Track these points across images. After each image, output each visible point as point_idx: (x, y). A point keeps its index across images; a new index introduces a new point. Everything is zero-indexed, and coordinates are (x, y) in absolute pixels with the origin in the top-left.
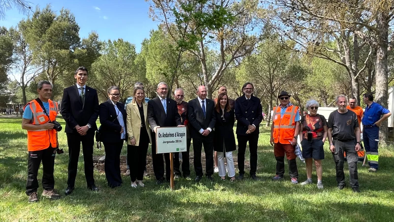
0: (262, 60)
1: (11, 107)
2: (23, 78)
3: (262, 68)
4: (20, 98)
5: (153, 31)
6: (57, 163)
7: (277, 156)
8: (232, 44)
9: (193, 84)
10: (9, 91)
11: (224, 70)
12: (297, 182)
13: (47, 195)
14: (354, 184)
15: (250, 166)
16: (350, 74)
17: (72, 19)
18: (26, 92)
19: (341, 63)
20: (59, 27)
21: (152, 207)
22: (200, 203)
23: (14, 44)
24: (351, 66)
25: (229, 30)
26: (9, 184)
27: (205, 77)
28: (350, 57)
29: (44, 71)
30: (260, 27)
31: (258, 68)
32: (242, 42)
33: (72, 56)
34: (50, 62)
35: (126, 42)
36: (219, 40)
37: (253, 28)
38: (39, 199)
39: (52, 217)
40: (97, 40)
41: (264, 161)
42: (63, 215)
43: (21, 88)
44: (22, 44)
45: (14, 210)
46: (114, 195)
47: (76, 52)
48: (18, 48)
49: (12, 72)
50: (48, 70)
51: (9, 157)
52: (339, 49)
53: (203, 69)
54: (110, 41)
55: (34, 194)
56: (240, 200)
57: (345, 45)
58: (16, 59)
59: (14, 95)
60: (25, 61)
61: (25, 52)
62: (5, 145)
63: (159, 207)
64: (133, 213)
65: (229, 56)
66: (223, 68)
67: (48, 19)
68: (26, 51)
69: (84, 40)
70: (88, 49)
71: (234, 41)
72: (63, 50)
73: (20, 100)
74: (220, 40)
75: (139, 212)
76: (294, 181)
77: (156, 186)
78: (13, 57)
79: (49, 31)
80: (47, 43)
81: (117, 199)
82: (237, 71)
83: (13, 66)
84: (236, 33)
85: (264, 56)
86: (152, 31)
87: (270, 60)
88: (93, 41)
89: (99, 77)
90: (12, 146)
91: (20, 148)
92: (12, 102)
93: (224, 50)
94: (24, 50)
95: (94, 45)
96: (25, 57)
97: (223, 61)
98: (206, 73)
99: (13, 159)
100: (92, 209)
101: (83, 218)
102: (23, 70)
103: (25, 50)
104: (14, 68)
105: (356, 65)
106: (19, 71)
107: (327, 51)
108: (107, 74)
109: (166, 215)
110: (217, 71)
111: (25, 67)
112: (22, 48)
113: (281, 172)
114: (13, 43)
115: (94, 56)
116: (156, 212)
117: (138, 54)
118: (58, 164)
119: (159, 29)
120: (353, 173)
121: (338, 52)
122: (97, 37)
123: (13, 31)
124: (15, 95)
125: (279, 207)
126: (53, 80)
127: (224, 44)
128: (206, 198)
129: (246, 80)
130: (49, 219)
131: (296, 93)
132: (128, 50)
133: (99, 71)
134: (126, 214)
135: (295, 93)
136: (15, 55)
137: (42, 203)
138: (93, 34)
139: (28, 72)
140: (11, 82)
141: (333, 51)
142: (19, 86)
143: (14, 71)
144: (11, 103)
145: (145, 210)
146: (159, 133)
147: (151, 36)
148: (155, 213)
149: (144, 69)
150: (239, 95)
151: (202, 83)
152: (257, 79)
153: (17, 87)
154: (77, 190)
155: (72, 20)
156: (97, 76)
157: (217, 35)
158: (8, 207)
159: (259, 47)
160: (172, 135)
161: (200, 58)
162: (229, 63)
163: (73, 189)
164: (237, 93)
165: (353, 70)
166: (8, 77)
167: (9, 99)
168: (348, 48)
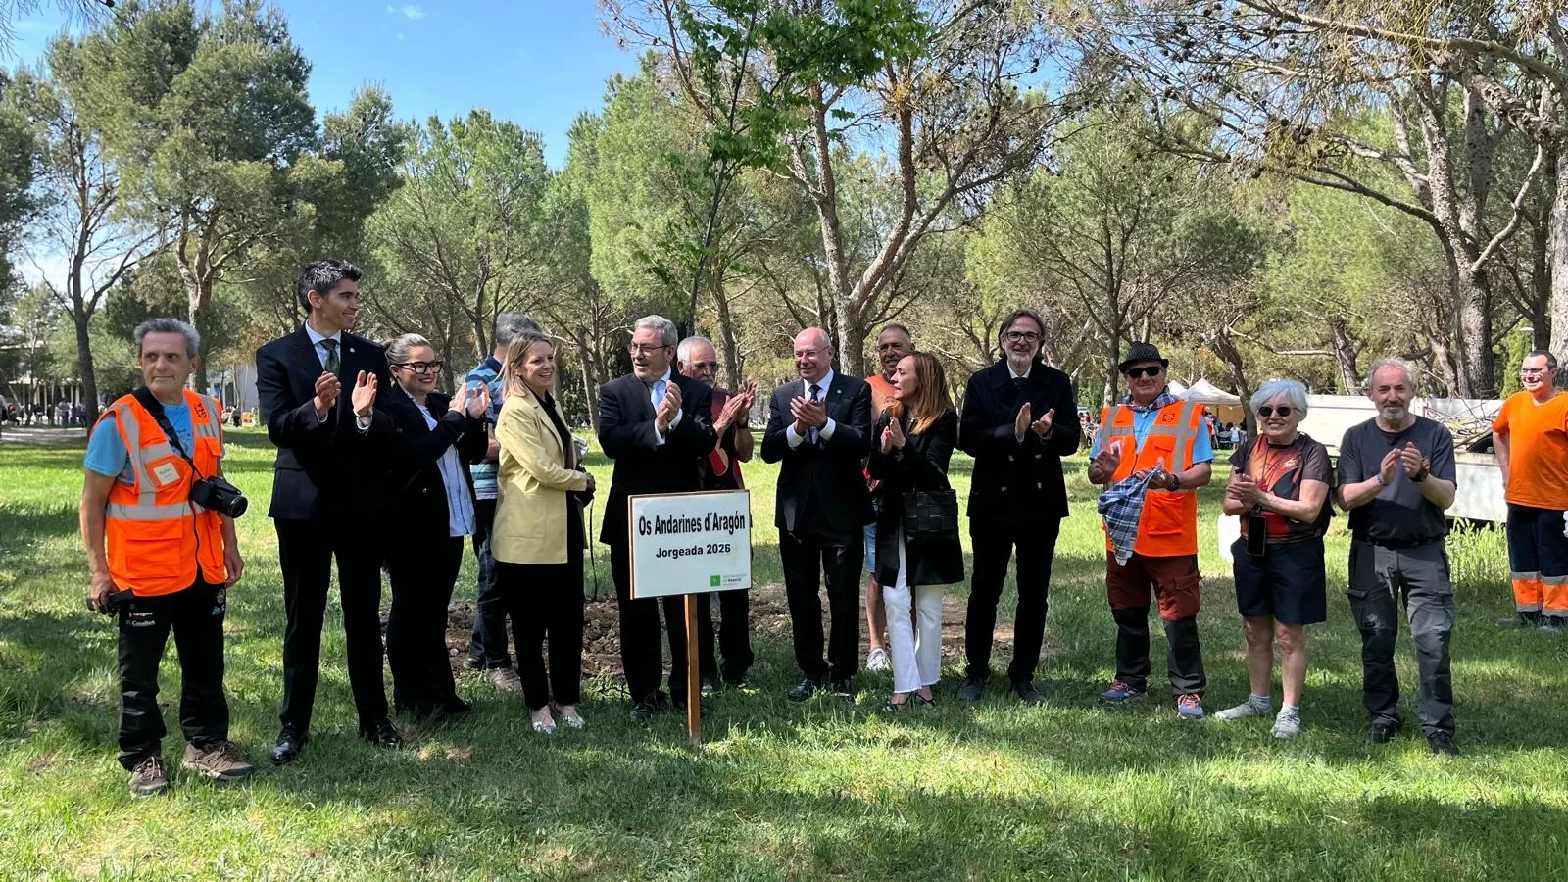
0: (1076, 197)
1: (27, 395)
2: (75, 275)
3: (1072, 230)
4: (67, 360)
5: (619, 79)
6: (235, 634)
7: (1119, 606)
8: (947, 131)
9: (785, 297)
10: (18, 331)
11: (915, 239)
12: (1200, 711)
13: (202, 766)
14: (1435, 722)
15: (1011, 643)
16: (1450, 251)
17: (276, 28)
18: (90, 336)
19: (1413, 206)
20: (227, 66)
21: (614, 811)
22: (801, 795)
23: (37, 138)
24: (1456, 217)
25: (933, 73)
26: (51, 722)
27: (833, 273)
28: (1451, 182)
29: (165, 248)
30: (1063, 63)
31: (1055, 230)
32: (987, 121)
33: (283, 190)
34: (189, 210)
35: (505, 122)
36: (894, 116)
37: (1037, 61)
38: (170, 780)
39: (225, 850)
40: (387, 121)
41: (1074, 623)
42: (269, 843)
43: (68, 319)
44: (71, 134)
45: (78, 826)
46: (467, 765)
47: (300, 173)
48: (55, 152)
49: (34, 255)
50: (183, 247)
51: (40, 615)
52: (1403, 146)
53: (826, 240)
54: (435, 122)
55: (151, 762)
56: (964, 782)
57: (1429, 130)
58: (50, 200)
59: (38, 346)
60: (84, 209)
61: (84, 168)
62: (20, 560)
63: (641, 809)
64: (540, 833)
65: (934, 182)
66: (912, 233)
67: (176, 32)
68: (86, 164)
69: (330, 120)
70: (347, 158)
71: (956, 116)
72: (246, 162)
73: (67, 367)
74: (898, 115)
75: (564, 829)
76: (1188, 706)
77: (631, 724)
78: (36, 190)
79: (186, 81)
80: (181, 133)
81: (477, 780)
82: (972, 244)
83: (37, 227)
84: (965, 85)
85: (1081, 177)
86: (613, 79)
87: (1109, 193)
88: (367, 123)
89: (394, 270)
90: (49, 567)
91: (80, 575)
92: (32, 377)
93: (914, 156)
94: (78, 160)
95: (376, 141)
96: (83, 190)
97: (912, 206)
98: (839, 256)
99: (56, 621)
100: (380, 821)
101: (346, 854)
102: (77, 245)
103: (83, 161)
104: (41, 238)
105: (1479, 215)
106: (63, 250)
107: (1354, 153)
108: (428, 259)
109: (669, 844)
110: (886, 245)
111: (86, 234)
112: (72, 154)
113: (1137, 669)
114: (33, 135)
115: (372, 185)
116: (629, 830)
117: (557, 173)
118: (240, 638)
119: (645, 69)
120: (1432, 678)
121: (1400, 161)
122: (386, 108)
123: (30, 83)
124: (43, 349)
125: (1117, 810)
126: (206, 286)
127: (916, 130)
128: (829, 776)
129: (1007, 279)
130: (216, 861)
131: (1225, 331)
132: (513, 160)
133: (396, 248)
134: (512, 839)
135: (1221, 331)
136: (43, 183)
137: (185, 798)
138: (369, 95)
139: (97, 253)
140: (26, 290)
141: (1377, 155)
142: (59, 307)
143: (39, 248)
144: (27, 380)
145: (586, 822)
146: (643, 519)
147: (608, 100)
148: (624, 833)
149: (581, 241)
150: (981, 339)
151: (824, 291)
152: (1055, 274)
153: (51, 313)
154: (320, 746)
155: (276, 35)
156: (389, 266)
157: (884, 97)
158: (57, 812)
159: (1063, 140)
160: (692, 525)
161: (815, 193)
162: (936, 211)
163: (306, 740)
164: (971, 334)
165: (1463, 235)
166: (14, 272)
167: (22, 364)
168: (1442, 140)
